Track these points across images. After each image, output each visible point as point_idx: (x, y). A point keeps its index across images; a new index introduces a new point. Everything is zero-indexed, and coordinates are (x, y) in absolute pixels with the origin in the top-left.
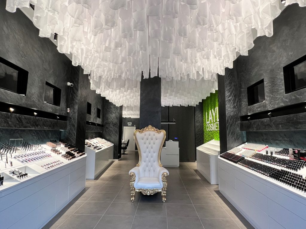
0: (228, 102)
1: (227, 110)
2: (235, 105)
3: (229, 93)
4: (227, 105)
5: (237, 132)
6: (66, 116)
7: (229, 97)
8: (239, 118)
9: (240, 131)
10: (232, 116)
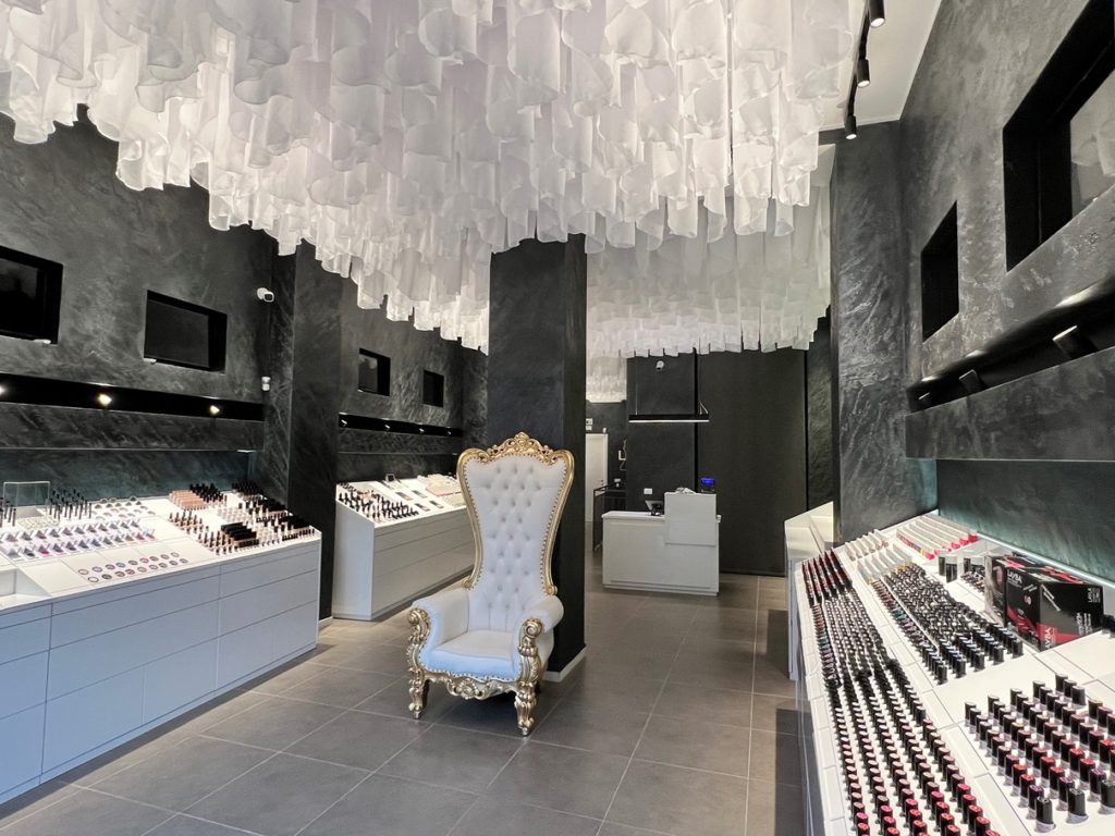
0: (852, 324)
1: (843, 362)
2: (886, 338)
3: (858, 286)
4: (844, 338)
5: (890, 462)
6: (260, 402)
7: (855, 304)
8: (905, 396)
9: (905, 459)
10: (867, 391)
